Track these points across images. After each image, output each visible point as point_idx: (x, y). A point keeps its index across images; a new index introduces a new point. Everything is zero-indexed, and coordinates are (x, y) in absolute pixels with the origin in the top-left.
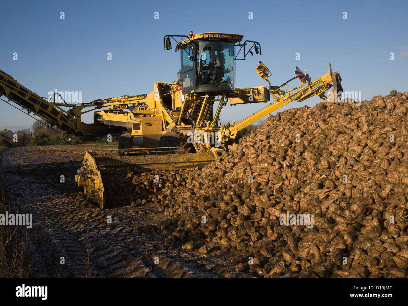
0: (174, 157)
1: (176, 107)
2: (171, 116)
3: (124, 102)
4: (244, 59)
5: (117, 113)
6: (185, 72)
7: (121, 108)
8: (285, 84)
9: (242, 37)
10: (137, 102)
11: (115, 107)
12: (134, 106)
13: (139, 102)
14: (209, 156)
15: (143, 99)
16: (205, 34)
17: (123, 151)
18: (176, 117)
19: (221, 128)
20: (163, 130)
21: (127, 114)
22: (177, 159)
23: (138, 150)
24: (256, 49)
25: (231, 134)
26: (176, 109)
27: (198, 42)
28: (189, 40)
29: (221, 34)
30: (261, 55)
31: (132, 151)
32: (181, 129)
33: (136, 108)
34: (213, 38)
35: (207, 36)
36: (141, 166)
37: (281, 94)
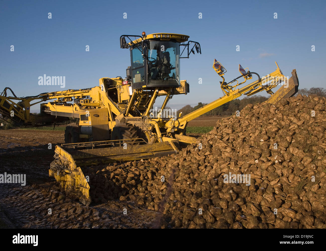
0: (136, 148)
1: (122, 100)
2: (118, 108)
3: (69, 95)
4: (188, 58)
5: (63, 105)
6: (136, 69)
7: (65, 100)
8: (235, 80)
9: (189, 37)
10: (81, 95)
11: (60, 100)
12: (78, 99)
13: (83, 95)
14: (166, 146)
15: (87, 92)
16: (158, 34)
17: (91, 144)
18: (123, 109)
19: (170, 120)
20: (109, 120)
21: (73, 106)
22: (139, 150)
23: (105, 143)
24: (197, 48)
25: (180, 125)
26: (121, 102)
27: (149, 42)
28: (143, 40)
29: (172, 35)
30: (201, 54)
31: (99, 144)
32: (129, 120)
33: (81, 101)
34: (165, 38)
35: (159, 36)
36: (108, 157)
37: (230, 89)
